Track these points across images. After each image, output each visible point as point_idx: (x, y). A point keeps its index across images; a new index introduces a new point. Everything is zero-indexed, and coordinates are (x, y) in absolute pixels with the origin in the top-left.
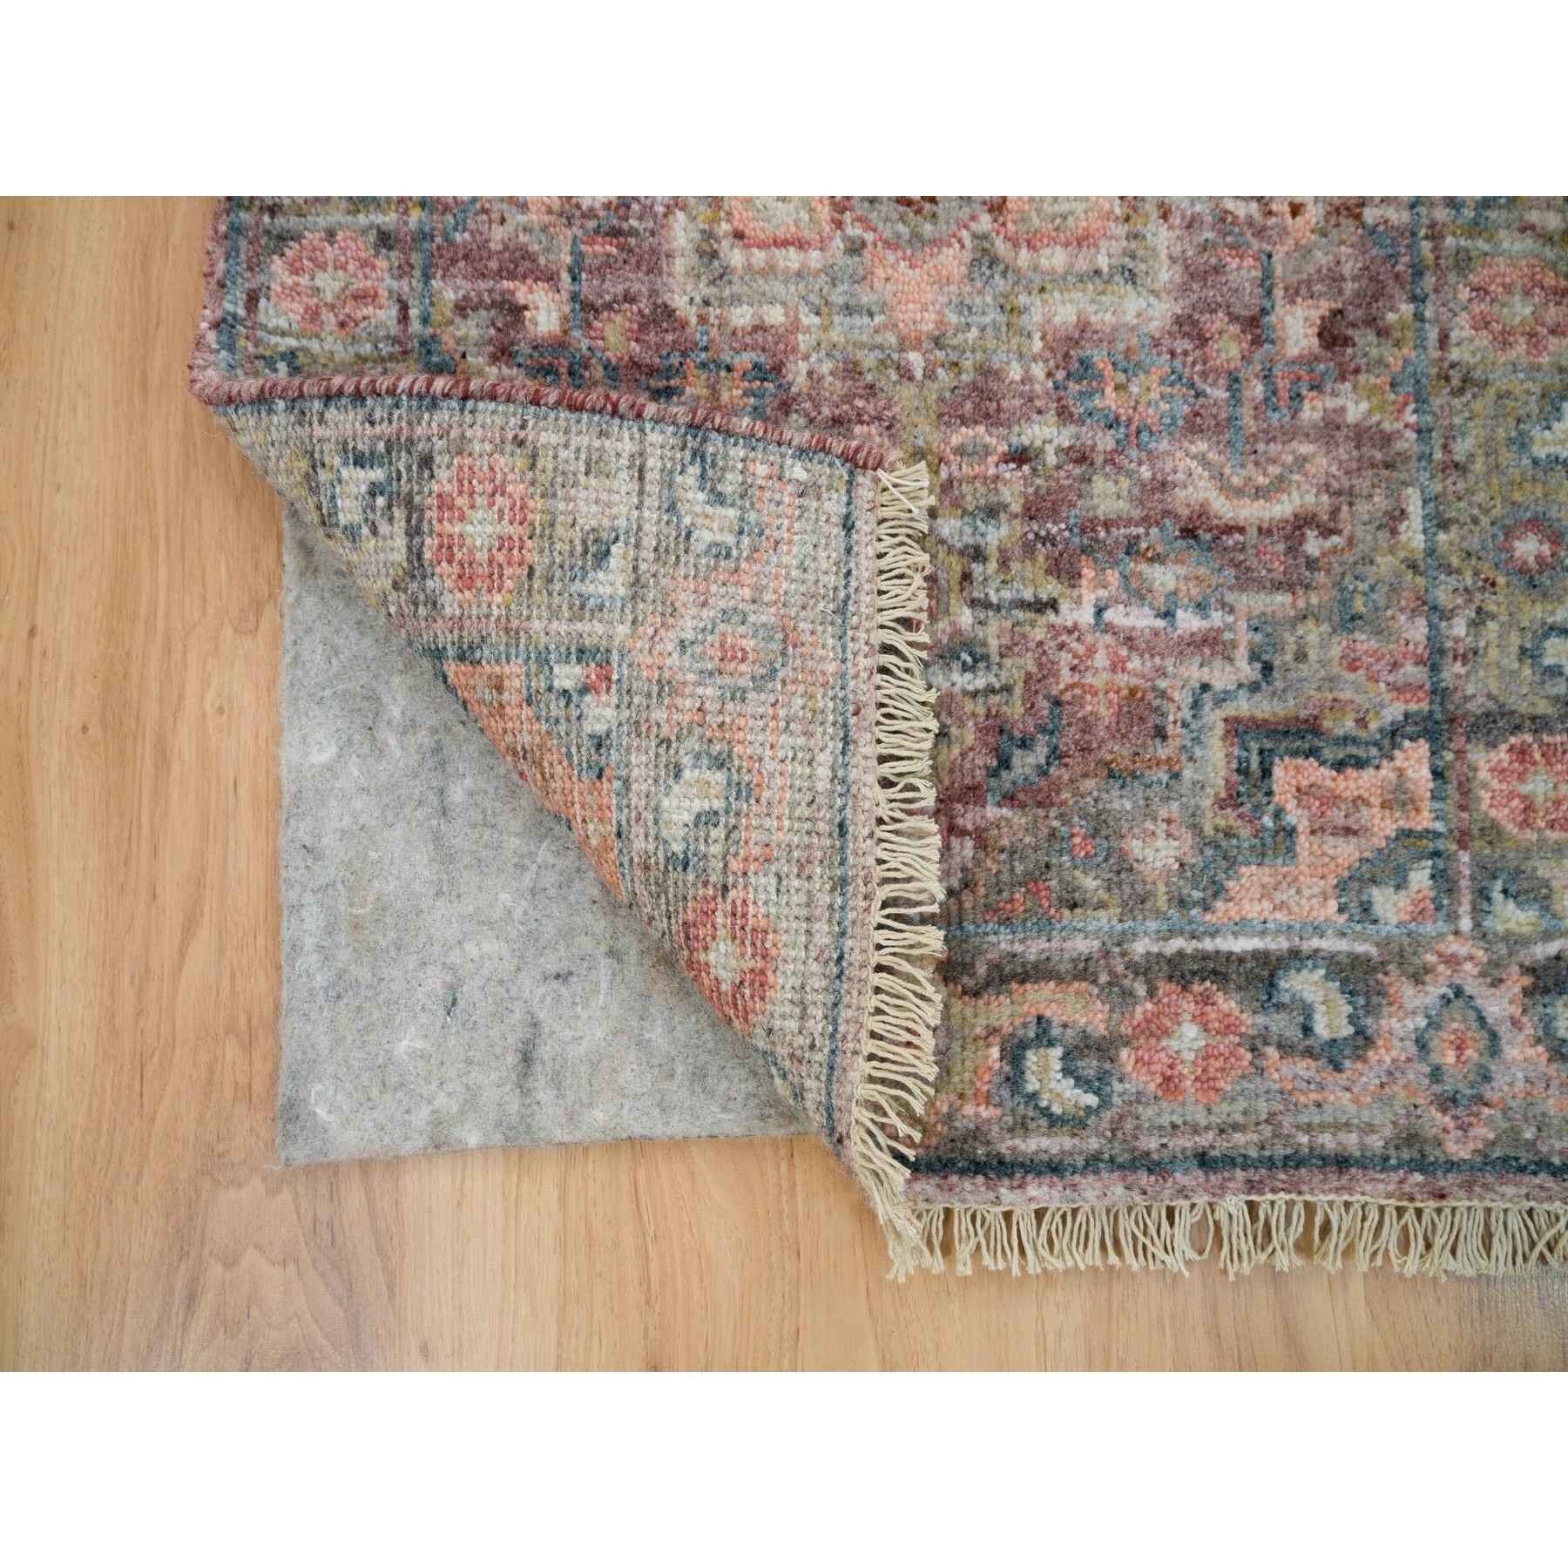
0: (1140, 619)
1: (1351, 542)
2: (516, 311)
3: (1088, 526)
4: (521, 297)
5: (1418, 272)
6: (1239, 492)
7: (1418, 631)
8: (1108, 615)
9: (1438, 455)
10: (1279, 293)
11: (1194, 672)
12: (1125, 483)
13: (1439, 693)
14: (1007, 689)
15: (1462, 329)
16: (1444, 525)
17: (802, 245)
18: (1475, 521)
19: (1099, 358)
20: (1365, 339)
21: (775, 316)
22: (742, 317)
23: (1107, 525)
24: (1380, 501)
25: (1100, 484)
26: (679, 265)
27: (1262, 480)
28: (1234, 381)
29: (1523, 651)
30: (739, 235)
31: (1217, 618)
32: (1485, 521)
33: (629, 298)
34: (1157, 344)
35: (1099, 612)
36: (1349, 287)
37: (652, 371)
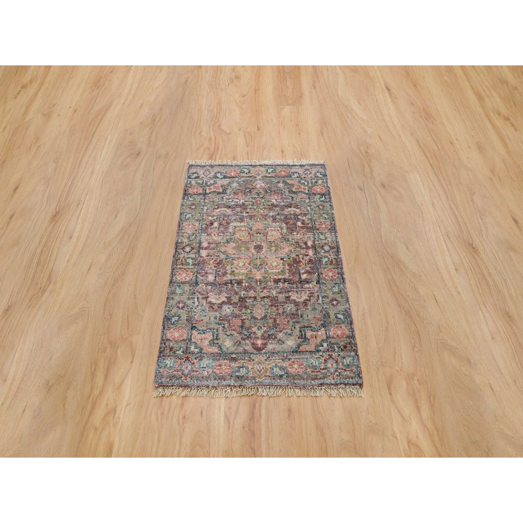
0: (235, 200)
1: (212, 207)
2: (302, 224)
3: (241, 207)
4: (302, 225)
5: (201, 230)
6: (224, 210)
7: (206, 201)
8: (239, 200)
9: (202, 214)
10: (218, 227)
11: (230, 197)
12: (237, 210)
13: (205, 196)
14: (249, 195)
15: (197, 225)
16: (202, 209)
17: (271, 230)
18: (199, 209)
19: (239, 220)
20: (208, 223)
21: (274, 224)
22: (278, 224)
23: (239, 207)
24: (208, 211)
25: (239, 210)
26: (285, 228)
27: (221, 212)
28: (224, 220)
29: (195, 199)
30: (278, 230)
31: (227, 201)
32: (198, 209)
33: (290, 225)
34: (232, 222)
35: (240, 201)
36: (209, 228)
37: (287, 219)
